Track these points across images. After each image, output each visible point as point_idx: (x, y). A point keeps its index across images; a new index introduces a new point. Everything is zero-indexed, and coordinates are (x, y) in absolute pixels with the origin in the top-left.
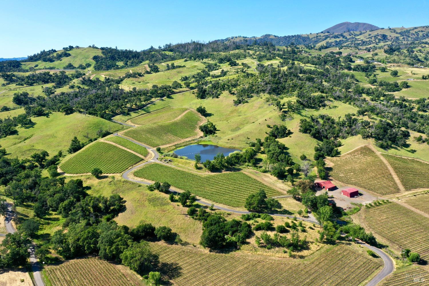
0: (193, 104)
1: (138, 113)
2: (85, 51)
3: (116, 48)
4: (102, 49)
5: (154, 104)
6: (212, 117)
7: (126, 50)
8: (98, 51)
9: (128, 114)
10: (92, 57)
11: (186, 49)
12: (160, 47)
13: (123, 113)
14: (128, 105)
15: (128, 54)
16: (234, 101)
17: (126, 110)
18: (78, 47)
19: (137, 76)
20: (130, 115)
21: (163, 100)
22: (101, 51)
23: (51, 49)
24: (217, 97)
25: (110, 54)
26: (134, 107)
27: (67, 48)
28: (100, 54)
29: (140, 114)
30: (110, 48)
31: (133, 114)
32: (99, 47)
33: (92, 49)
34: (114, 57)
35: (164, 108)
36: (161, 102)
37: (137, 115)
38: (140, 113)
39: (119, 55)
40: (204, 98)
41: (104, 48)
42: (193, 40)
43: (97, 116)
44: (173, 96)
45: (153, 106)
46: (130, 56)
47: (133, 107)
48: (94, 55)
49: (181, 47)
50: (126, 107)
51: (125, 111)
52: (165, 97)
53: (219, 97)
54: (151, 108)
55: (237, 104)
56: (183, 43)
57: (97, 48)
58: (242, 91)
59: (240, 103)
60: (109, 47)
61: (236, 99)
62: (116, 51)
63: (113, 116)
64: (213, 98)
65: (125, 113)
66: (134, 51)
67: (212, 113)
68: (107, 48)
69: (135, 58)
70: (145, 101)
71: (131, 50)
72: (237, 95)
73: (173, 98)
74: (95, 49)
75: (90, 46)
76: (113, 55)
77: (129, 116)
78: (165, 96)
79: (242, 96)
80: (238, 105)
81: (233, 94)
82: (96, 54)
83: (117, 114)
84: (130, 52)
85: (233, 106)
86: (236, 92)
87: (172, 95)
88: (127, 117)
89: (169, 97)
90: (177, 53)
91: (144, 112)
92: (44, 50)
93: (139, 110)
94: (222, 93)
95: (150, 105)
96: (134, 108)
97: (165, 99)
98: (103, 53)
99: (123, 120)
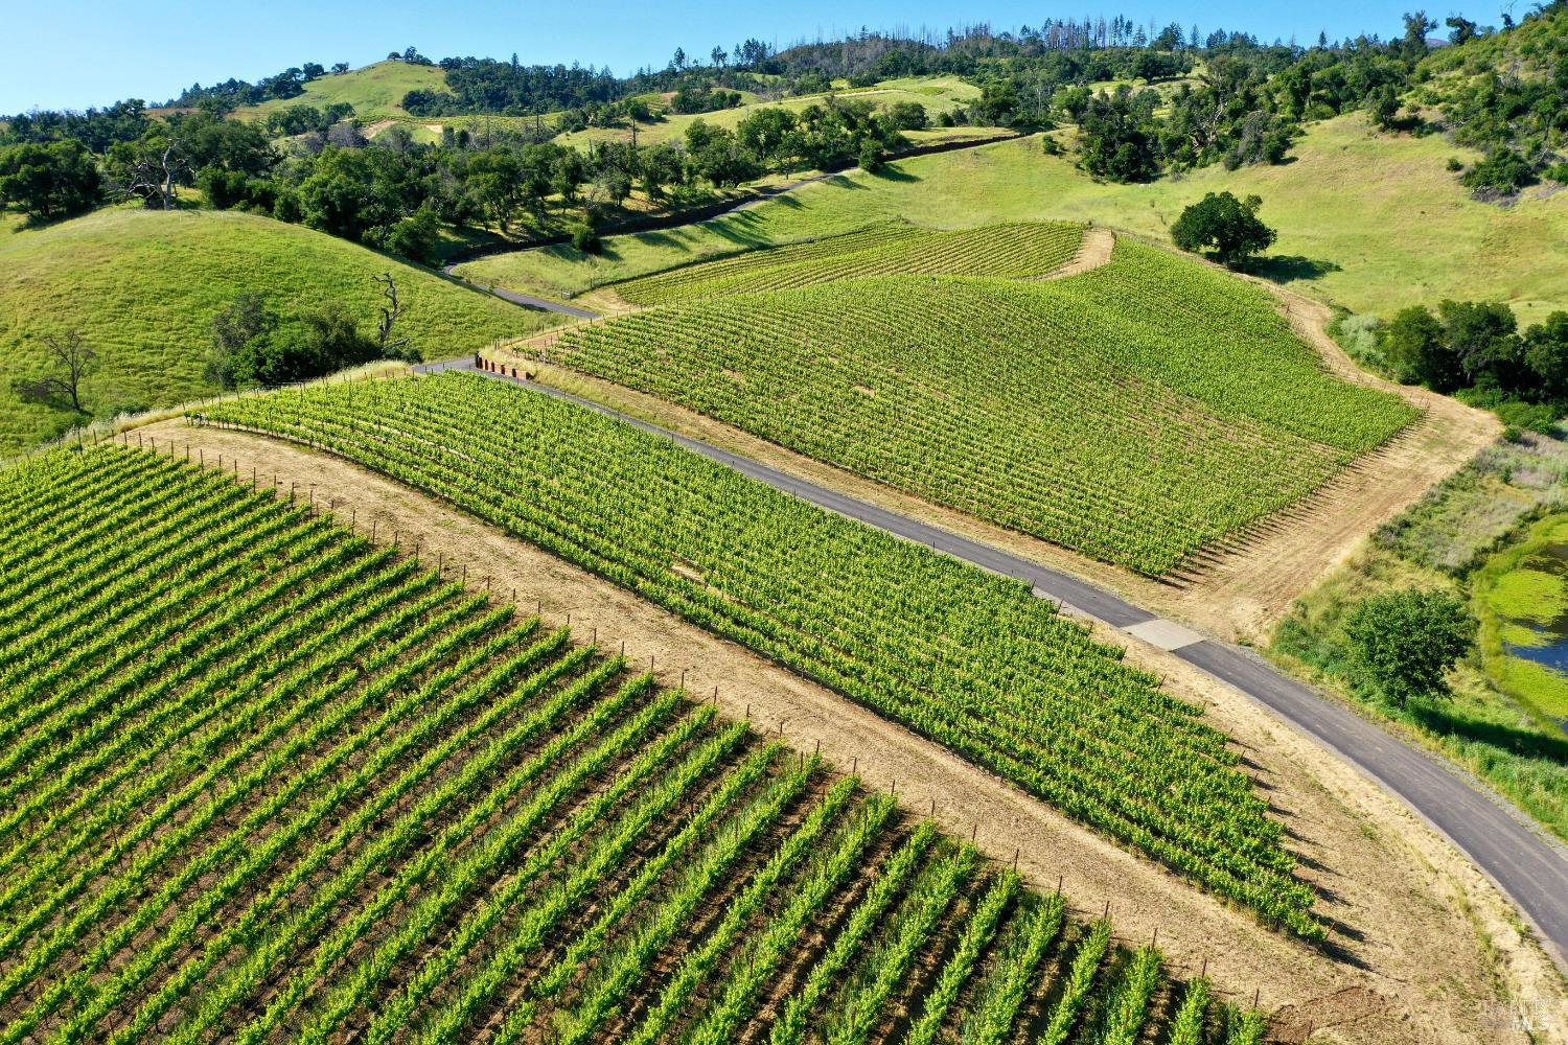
0: (1092, 204)
1: (673, 243)
2: (372, 73)
3: (515, 57)
4: (450, 64)
5: (793, 203)
6: (1330, 279)
7: (560, 69)
8: (431, 76)
9: (592, 247)
10: (399, 98)
11: (845, 61)
12: (718, 55)
13: (554, 242)
14: (595, 191)
15: (570, 83)
16: (1455, 167)
17: (575, 219)
18: (342, 68)
19: (627, 119)
20: (613, 256)
21: (848, 184)
22: (443, 74)
23: (224, 81)
24: (1276, 158)
25: (482, 85)
26: (638, 201)
27: (297, 70)
28: (437, 84)
29: (692, 257)
30: (486, 62)
31: (634, 253)
32: (436, 61)
33: (402, 65)
34: (505, 95)
35: (868, 229)
36: (835, 190)
37: (669, 256)
38: (697, 250)
39: (527, 89)
40: (1146, 178)
41: (458, 59)
42: (871, 30)
43: (291, 214)
44: (907, 165)
45: (787, 212)
46: (579, 93)
47: (627, 203)
48: (414, 87)
49: (816, 55)
50: (574, 203)
51: (570, 227)
52: (858, 171)
53: (1288, 154)
54: (777, 223)
55: (1503, 187)
56: (826, 40)
57: (425, 62)
58: (1491, 102)
59: (1526, 179)
60: (479, 57)
61: (1470, 157)
62: (513, 72)
63: (465, 255)
64: (1234, 165)
65: (568, 238)
66: (598, 71)
67: (1311, 256)
68: (473, 59)
69: (599, 103)
70: (717, 178)
71: (584, 66)
72: (1452, 129)
73: (910, 179)
74: (417, 67)
75: (395, 56)
76: (499, 90)
77: (597, 259)
78: (854, 164)
79: (1509, 135)
80: (1509, 193)
81: (1413, 125)
82: (421, 88)
83: (502, 246)
84: (579, 76)
85: (1466, 201)
86: (1431, 115)
87: (897, 162)
88: (581, 272)
89: (879, 168)
90: (804, 75)
91: (725, 245)
92: (197, 86)
93: (687, 228)
94: (1302, 133)
95: (762, 203)
96: (638, 213)
97: (862, 176)
98: (452, 80)
99: (553, 287)
